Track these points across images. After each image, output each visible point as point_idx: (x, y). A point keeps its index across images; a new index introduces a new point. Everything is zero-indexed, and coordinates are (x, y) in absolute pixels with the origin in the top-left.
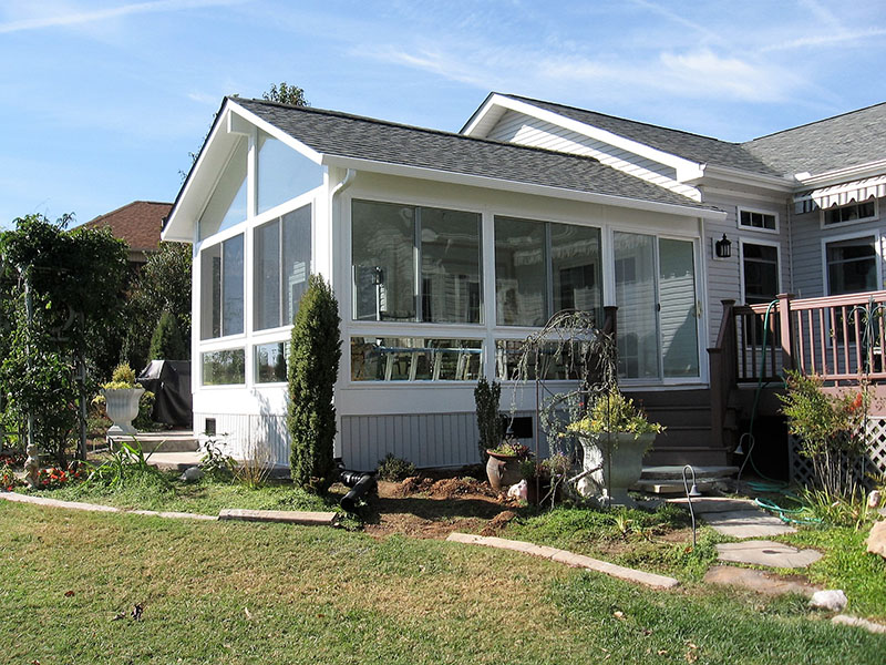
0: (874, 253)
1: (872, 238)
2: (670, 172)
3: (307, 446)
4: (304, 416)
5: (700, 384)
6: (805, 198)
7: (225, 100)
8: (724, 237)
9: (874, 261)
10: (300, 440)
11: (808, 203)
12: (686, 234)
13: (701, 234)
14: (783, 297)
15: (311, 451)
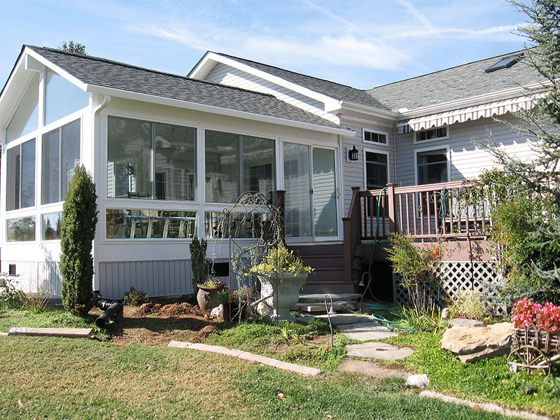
0: (446, 159)
1: (444, 150)
2: (321, 105)
3: (73, 283)
4: (71, 263)
5: (338, 241)
6: (404, 124)
7: (24, 46)
8: (354, 147)
9: (446, 164)
10: (69, 279)
11: (406, 127)
12: (331, 145)
13: (339, 146)
14: (390, 186)
15: (76, 287)
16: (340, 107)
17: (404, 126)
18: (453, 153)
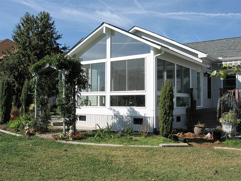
0: (236, 78)
1: (236, 74)
2: (196, 55)
3: (168, 126)
5: (201, 108)
7: (103, 23)
8: (206, 72)
9: (235, 80)
10: (166, 124)
11: (221, 65)
12: (199, 70)
13: (202, 71)
14: (237, 89)
15: (169, 127)
16: (206, 57)
17: (220, 64)
18: (238, 76)
